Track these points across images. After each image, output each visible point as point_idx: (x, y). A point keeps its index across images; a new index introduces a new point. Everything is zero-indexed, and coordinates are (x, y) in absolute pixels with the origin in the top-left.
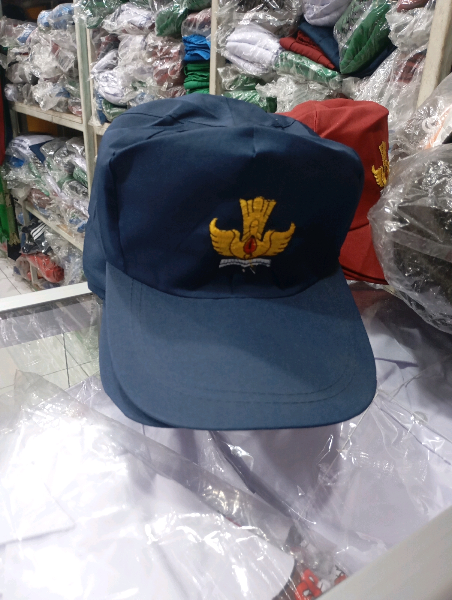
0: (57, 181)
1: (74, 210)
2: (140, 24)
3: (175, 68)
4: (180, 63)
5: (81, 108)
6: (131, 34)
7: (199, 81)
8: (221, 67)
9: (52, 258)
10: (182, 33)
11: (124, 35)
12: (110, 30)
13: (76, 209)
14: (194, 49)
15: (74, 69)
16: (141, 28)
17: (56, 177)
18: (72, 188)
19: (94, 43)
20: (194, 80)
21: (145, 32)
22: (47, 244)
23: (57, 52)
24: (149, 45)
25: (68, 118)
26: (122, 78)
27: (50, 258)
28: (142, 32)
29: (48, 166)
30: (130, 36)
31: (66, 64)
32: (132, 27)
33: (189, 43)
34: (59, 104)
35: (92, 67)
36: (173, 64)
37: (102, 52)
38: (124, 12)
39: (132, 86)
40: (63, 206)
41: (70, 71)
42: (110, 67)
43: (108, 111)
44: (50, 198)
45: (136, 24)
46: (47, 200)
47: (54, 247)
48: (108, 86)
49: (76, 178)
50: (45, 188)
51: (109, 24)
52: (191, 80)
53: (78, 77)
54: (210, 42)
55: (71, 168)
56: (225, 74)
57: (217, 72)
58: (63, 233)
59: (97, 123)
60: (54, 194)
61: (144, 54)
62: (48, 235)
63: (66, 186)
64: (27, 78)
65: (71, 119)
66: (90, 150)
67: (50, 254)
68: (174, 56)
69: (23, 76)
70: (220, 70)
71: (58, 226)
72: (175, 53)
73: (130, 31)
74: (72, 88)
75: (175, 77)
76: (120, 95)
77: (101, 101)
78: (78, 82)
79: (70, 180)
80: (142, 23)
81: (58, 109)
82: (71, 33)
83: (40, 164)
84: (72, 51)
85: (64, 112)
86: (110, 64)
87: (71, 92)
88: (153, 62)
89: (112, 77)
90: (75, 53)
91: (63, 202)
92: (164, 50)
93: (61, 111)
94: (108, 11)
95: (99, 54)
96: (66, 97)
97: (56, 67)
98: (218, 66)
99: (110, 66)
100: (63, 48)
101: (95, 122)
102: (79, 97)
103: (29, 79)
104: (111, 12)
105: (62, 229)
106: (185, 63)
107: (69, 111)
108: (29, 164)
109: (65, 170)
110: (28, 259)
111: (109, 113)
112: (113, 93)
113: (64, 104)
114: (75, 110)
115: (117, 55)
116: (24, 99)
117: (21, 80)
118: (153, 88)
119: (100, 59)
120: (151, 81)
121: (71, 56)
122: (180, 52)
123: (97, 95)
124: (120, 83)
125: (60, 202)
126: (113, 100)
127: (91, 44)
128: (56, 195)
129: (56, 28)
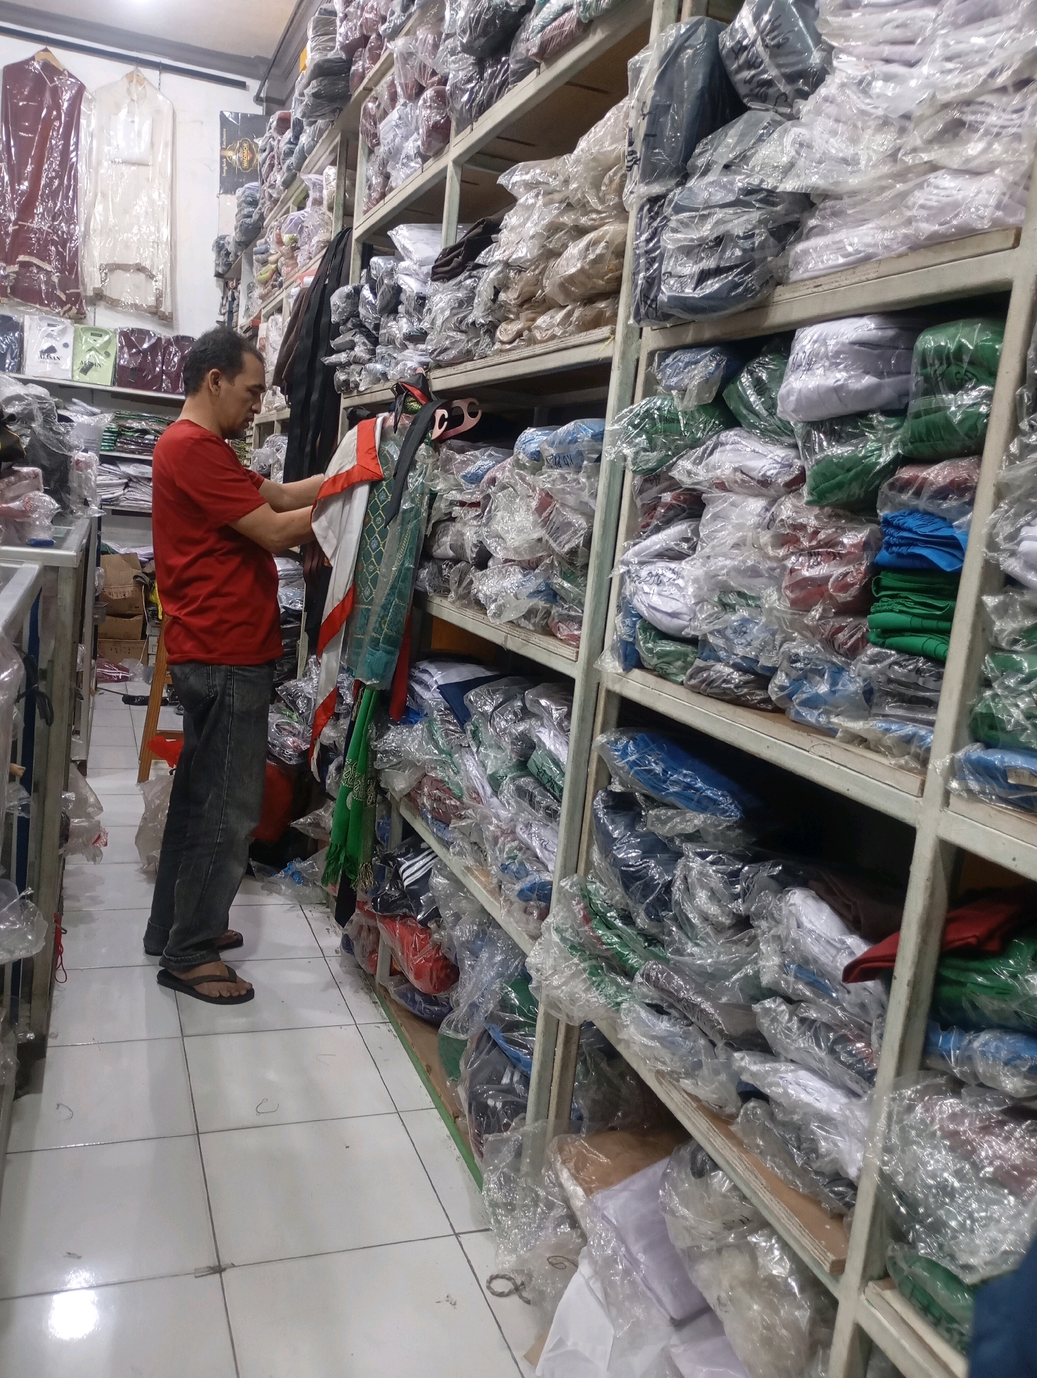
0: (489, 772)
1: (515, 844)
2: (764, 475)
3: (849, 579)
4: (863, 568)
5: (580, 628)
6: (737, 493)
7: (914, 615)
8: (992, 593)
9: (436, 936)
10: (878, 505)
11: (717, 493)
12: (687, 482)
13: (521, 842)
14: (911, 543)
15: (581, 549)
16: (765, 482)
17: (489, 763)
18: (521, 792)
19: (639, 503)
20: (901, 612)
21: (772, 492)
22: (432, 901)
23: (548, 510)
24: (782, 520)
25: (544, 645)
26: (696, 581)
27: (430, 935)
28: (764, 490)
29: (475, 734)
30: (733, 497)
31: (565, 537)
32: (743, 480)
33: (899, 528)
34: (530, 614)
35: (626, 550)
36: (842, 570)
37: (655, 522)
38: (728, 447)
39: (720, 600)
40: (492, 828)
41: (573, 552)
42: (671, 555)
43: (650, 645)
44: (462, 803)
45: (753, 474)
46: (456, 807)
47: (446, 914)
48: (659, 594)
49: (534, 771)
50: (457, 778)
51: (686, 470)
52: (892, 611)
53: (586, 566)
54: (967, 534)
55: (527, 747)
56: (1002, 610)
57: (980, 605)
58: (478, 888)
59: (614, 667)
60: (474, 795)
61: (765, 537)
62: (439, 881)
63: (508, 787)
64: (468, 551)
65: (551, 648)
66: (582, 719)
67: (432, 926)
68: (849, 553)
69: (458, 548)
70: (991, 601)
71: (467, 868)
72: (853, 546)
73: (735, 487)
74: (566, 585)
75: (843, 597)
76: (688, 618)
77: (634, 623)
78: (585, 575)
79: (518, 773)
80: (769, 473)
81: (523, 623)
82: (589, 478)
83: (454, 724)
84: (583, 514)
85: (535, 631)
86: (671, 549)
87: (563, 593)
88: (786, 557)
89: (674, 577)
90: (590, 517)
91: (495, 821)
92: (822, 536)
93: (531, 627)
94: (689, 442)
95: (648, 525)
96: (547, 601)
97: (540, 540)
98: (983, 590)
99: (670, 553)
100: (563, 505)
101: (610, 664)
102: (581, 605)
103: (471, 554)
104: (695, 443)
105: (476, 877)
106: (876, 569)
107: (548, 631)
108: (431, 722)
109: (512, 750)
110: (380, 925)
111: (650, 651)
112: (670, 611)
113: (540, 615)
114: (564, 630)
115: (696, 532)
116: (449, 591)
117: (451, 553)
118: (775, 612)
119: (648, 536)
120: (773, 598)
121: (579, 521)
122: (865, 546)
123: (626, 607)
124: (691, 590)
125: (485, 818)
126: (666, 623)
127: (632, 503)
128: (478, 799)
129: (558, 465)
